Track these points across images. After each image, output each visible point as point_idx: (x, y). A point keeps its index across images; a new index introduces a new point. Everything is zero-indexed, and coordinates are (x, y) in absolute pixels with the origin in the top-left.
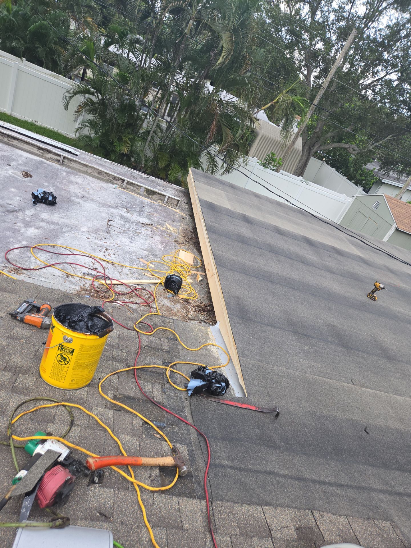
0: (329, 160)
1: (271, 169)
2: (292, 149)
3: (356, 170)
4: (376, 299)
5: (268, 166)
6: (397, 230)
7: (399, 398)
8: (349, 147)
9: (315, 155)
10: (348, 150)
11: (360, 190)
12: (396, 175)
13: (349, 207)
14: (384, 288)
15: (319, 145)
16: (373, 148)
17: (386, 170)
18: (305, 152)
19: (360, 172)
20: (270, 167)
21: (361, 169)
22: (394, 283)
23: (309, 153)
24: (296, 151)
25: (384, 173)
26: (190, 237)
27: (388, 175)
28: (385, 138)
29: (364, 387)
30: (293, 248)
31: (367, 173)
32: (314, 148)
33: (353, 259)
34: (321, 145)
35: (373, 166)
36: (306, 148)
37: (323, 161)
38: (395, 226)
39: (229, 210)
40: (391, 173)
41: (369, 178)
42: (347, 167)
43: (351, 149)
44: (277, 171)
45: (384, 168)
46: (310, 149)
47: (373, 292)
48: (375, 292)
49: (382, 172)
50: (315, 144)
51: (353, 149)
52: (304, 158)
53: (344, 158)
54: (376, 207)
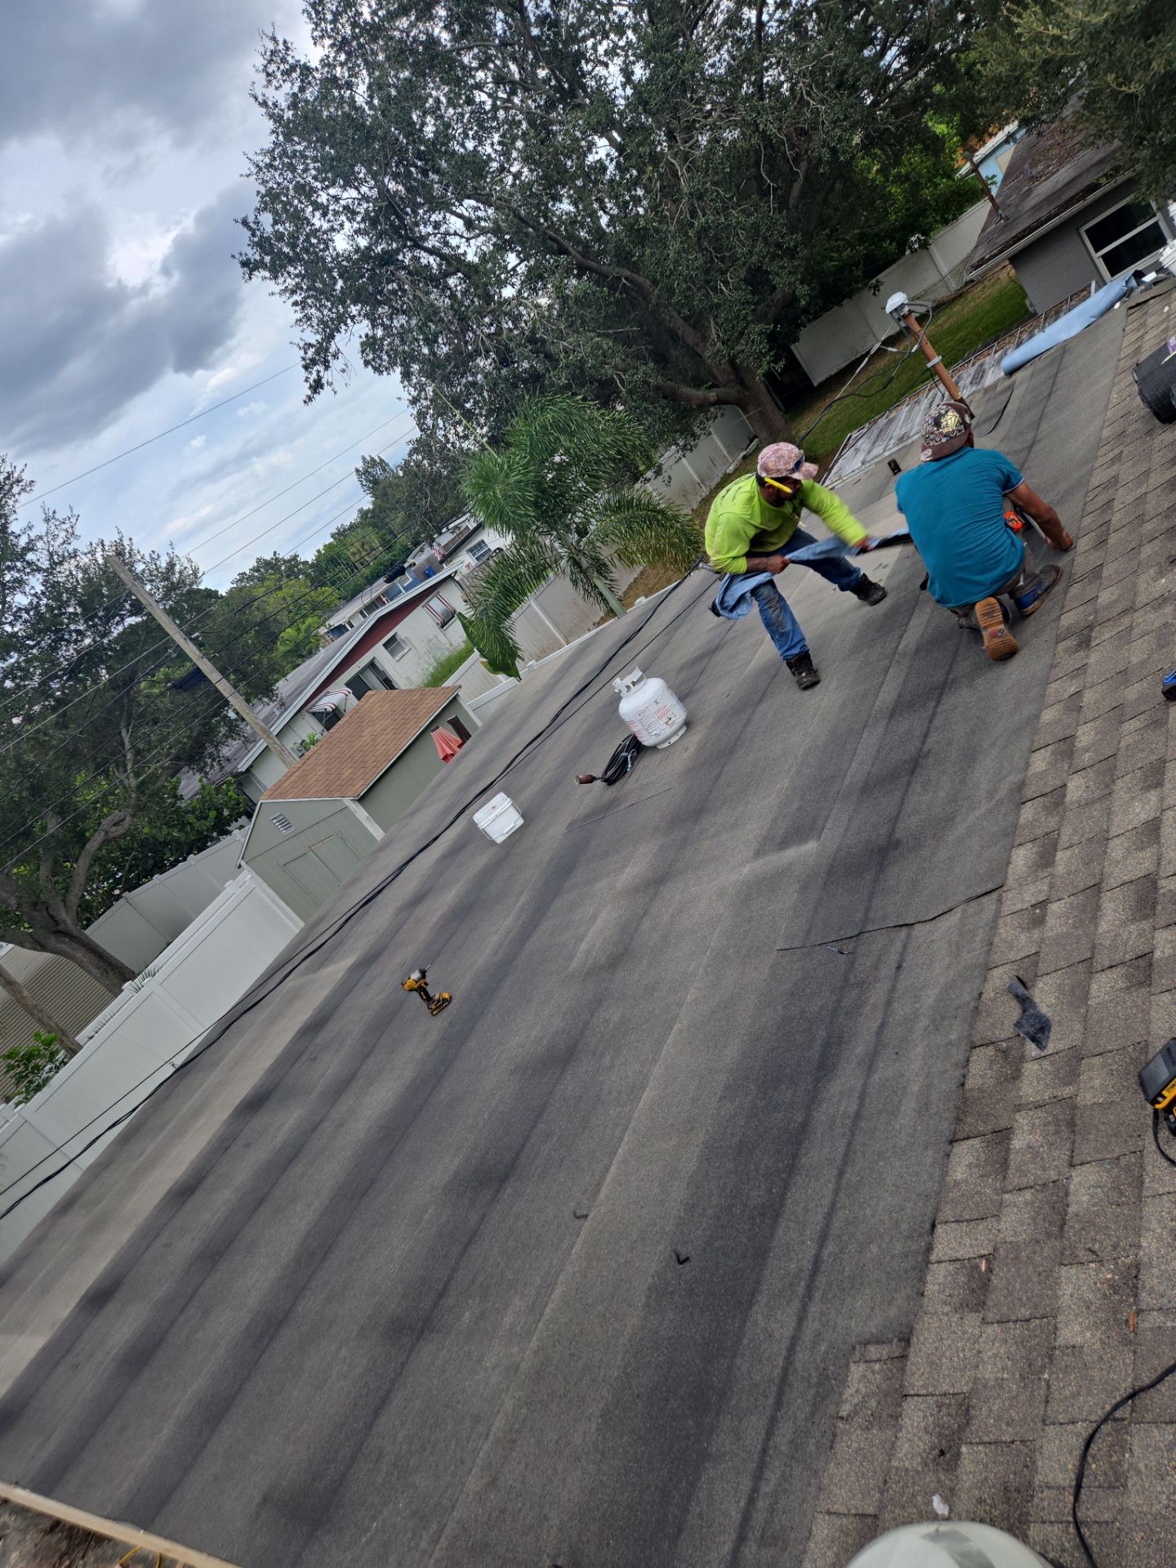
0: (128, 879)
1: (58, 1068)
2: (25, 993)
3: (182, 826)
4: (446, 996)
5: (44, 1076)
6: (361, 800)
7: (648, 1095)
8: (107, 833)
9: (89, 913)
10: (111, 836)
11: (238, 836)
12: (235, 744)
13: (265, 886)
14: (423, 974)
15: (61, 905)
16: (137, 775)
17: (214, 760)
18: (64, 947)
19: (191, 818)
20: (51, 1070)
21: (187, 812)
22: (439, 914)
23: (72, 937)
24: (41, 978)
25: (217, 767)
26: (64, 1546)
27: (228, 760)
28: (123, 744)
29: (599, 1186)
30: (242, 1172)
31: (203, 800)
32: (64, 922)
33: (348, 993)
34: (64, 901)
35: (190, 784)
36: (52, 941)
37: (118, 898)
38: (347, 802)
40: (226, 751)
41: (220, 799)
42: (165, 844)
43: (114, 829)
44: (73, 1051)
45: (206, 764)
46: (59, 932)
48: (427, 993)
49: (214, 773)
50: (52, 917)
51: (115, 825)
52: (80, 954)
53: (135, 846)
54: (285, 823)
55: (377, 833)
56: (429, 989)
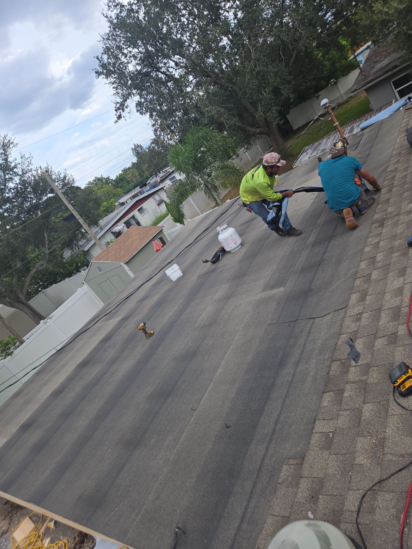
0: (44, 285)
1: (16, 348)
2: (6, 322)
3: (64, 268)
4: (152, 332)
5: (12, 351)
6: (127, 263)
7: (220, 370)
8: (37, 268)
9: (30, 296)
10: (39, 269)
11: (83, 273)
12: (84, 241)
13: (91, 290)
14: (145, 324)
15: (20, 292)
16: (49, 249)
17: (76, 246)
18: (20, 307)
19: (67, 266)
20: (14, 348)
21: (66, 263)
22: (151, 304)
23: (24, 304)
24: (12, 317)
25: (77, 249)
27: (81, 246)
28: (45, 238)
29: (201, 400)
30: (78, 387)
31: (71, 260)
32: (21, 298)
33: (118, 329)
34: (21, 291)
35: (67, 254)
36: (16, 305)
37: (40, 291)
38: (122, 263)
39: (6, 443)
40: (80, 243)
41: (77, 260)
42: (58, 274)
43: (40, 267)
44: (22, 342)
45: (73, 247)
46: (19, 301)
47: (146, 333)
48: (146, 331)
49: (76, 250)
50: (17, 296)
51: (40, 266)
52: (26, 310)
53: (47, 274)
54: (100, 270)
55: (132, 275)
56: (146, 329)
